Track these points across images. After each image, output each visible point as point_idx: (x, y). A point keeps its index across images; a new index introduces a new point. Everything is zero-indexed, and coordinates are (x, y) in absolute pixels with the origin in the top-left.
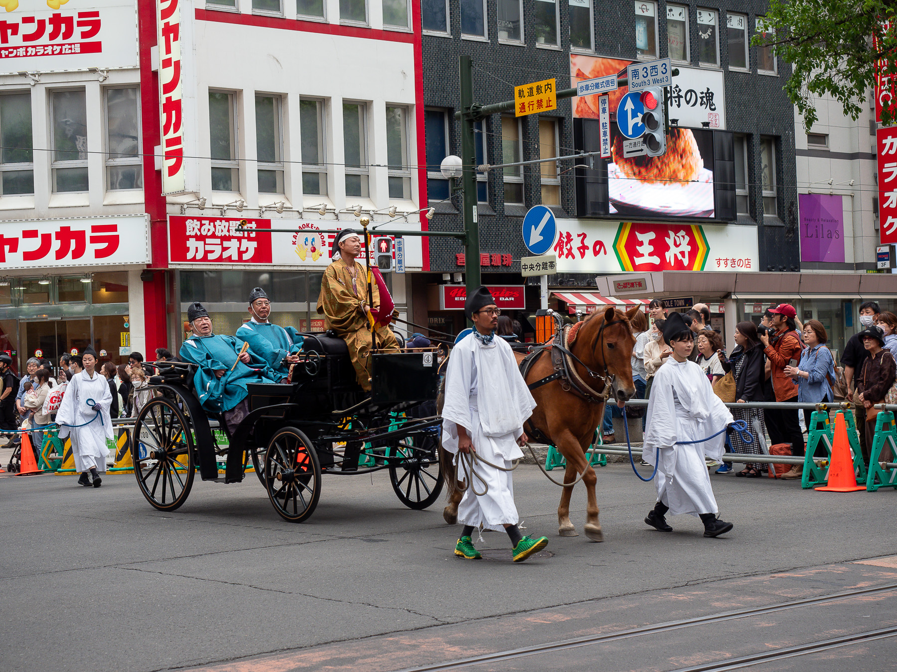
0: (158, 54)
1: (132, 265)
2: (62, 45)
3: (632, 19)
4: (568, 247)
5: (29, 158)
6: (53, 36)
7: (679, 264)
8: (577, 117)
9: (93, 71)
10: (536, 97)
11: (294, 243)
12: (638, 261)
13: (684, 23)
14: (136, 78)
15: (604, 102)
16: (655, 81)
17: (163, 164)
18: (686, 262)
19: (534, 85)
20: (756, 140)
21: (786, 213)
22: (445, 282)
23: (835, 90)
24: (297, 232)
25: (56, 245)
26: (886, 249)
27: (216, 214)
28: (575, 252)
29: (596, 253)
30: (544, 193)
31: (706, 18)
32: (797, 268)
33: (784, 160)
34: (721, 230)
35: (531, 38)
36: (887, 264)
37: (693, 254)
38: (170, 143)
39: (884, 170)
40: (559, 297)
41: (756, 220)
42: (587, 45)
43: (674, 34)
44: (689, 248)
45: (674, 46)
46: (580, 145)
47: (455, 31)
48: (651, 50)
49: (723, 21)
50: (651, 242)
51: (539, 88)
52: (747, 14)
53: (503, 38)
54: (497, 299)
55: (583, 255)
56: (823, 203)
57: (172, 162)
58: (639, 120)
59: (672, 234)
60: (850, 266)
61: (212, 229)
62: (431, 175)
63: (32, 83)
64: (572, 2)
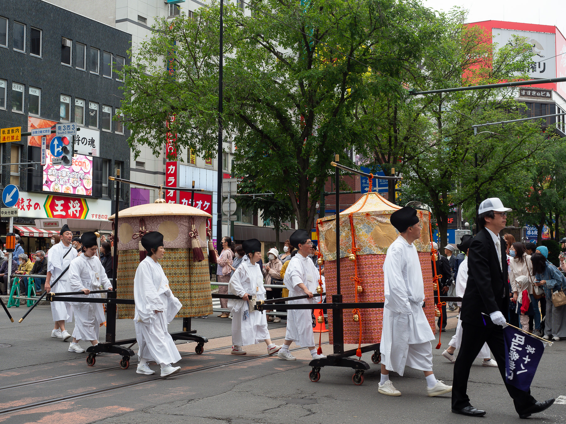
3: (59, 104)
4: (22, 205)
7: (74, 216)
8: (30, 145)
10: (11, 135)
12: (55, 213)
13: (83, 107)
15: (44, 140)
16: (69, 132)
18: (78, 215)
19: (11, 129)
20: (113, 163)
21: (125, 196)
23: (150, 144)
28: (25, 207)
29: (35, 208)
30: (11, 179)
31: (93, 106)
33: (125, 172)
34: (95, 202)
35: (10, 107)
37: (81, 212)
39: (169, 180)
40: (17, 228)
41: (111, 198)
42: (37, 113)
43: (78, 112)
44: (79, 209)
45: (78, 117)
46: (31, 158)
48: (67, 118)
49: (101, 109)
50: (62, 205)
51: (12, 131)
52: (112, 107)
55: (29, 209)
56: (141, 192)
58: (60, 149)
59: (72, 202)
64: (30, 93)
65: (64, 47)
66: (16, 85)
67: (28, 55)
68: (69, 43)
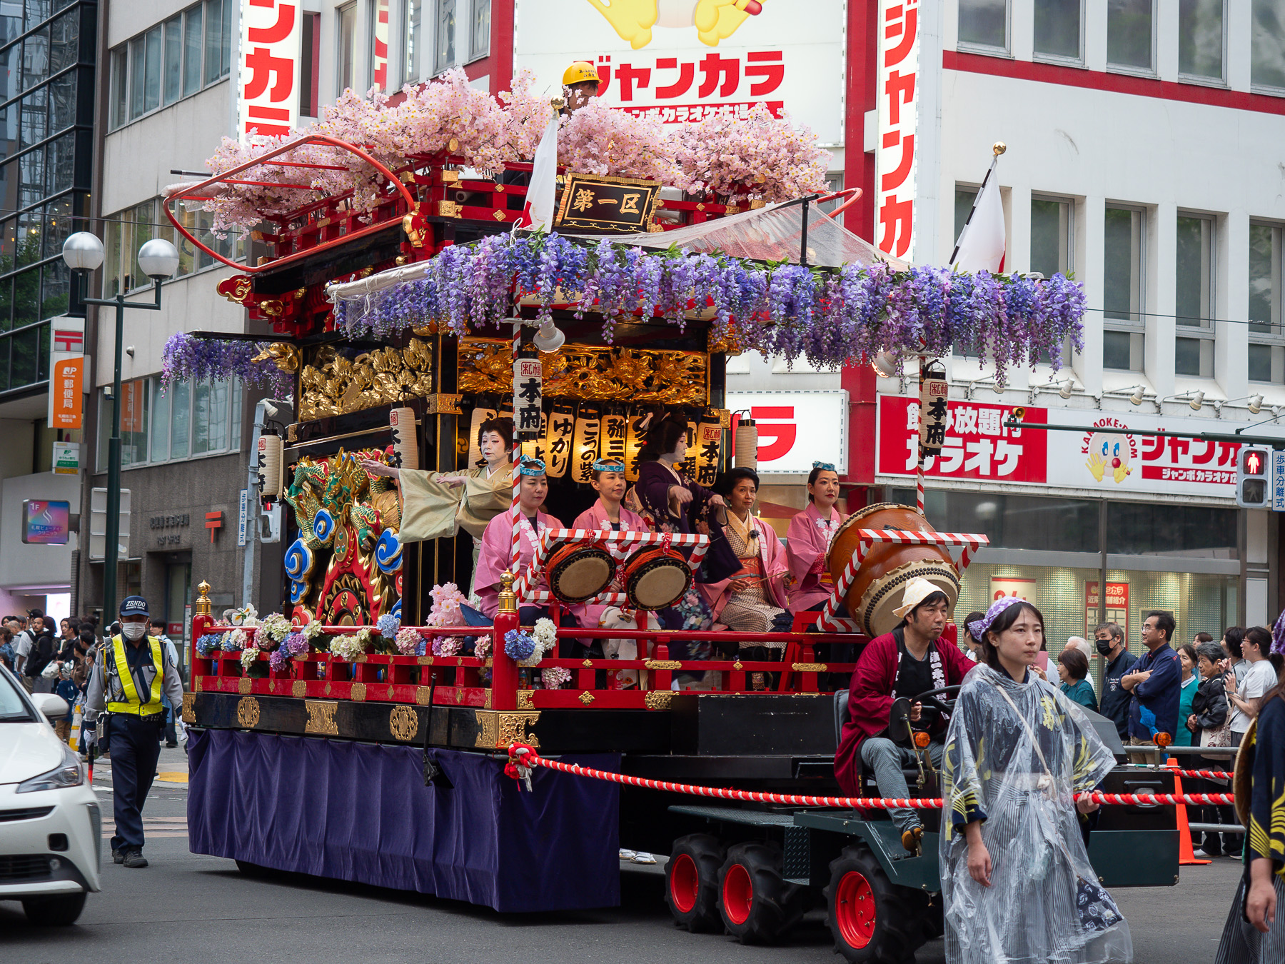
0: (877, 123)
2: (719, 105)
6: (705, 91)
11: (1085, 451)
14: (837, 163)
24: (1090, 431)
27: (958, 395)
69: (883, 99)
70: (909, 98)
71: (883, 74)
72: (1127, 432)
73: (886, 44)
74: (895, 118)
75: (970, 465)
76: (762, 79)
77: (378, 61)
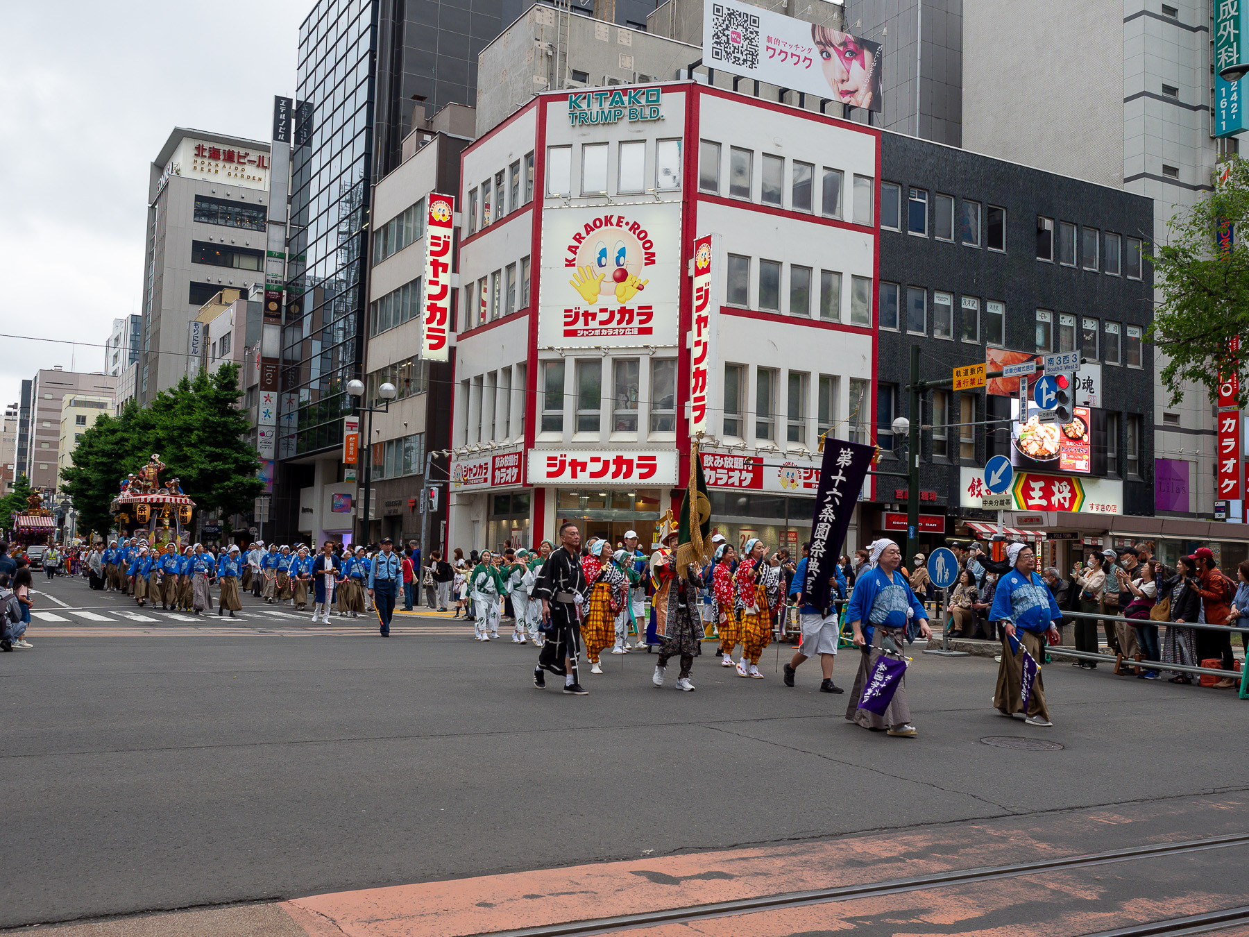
0: (692, 336)
1: (664, 485)
2: (625, 328)
3: (1033, 324)
4: (979, 489)
5: (597, 406)
6: (619, 322)
7: (1061, 506)
8: (990, 394)
9: (646, 347)
10: (970, 377)
11: (779, 476)
12: (1031, 502)
13: (1072, 328)
14: (675, 353)
15: (1024, 382)
16: (1067, 368)
17: (691, 415)
18: (1067, 505)
19: (969, 368)
20: (1124, 417)
21: (1145, 472)
22: (887, 510)
24: (781, 467)
25: (613, 468)
26: (1223, 504)
27: (725, 452)
28: (984, 493)
30: (962, 447)
31: (1090, 325)
32: (1153, 514)
33: (1146, 433)
34: (1095, 482)
35: (958, 335)
36: (1223, 515)
37: (1072, 500)
38: (696, 400)
39: (1223, 444)
40: (970, 526)
41: (1121, 477)
42: (1000, 342)
43: (1064, 335)
44: (1070, 495)
45: (1064, 342)
46: (991, 413)
47: (903, 328)
48: (1046, 346)
49: (1102, 328)
50: (1041, 489)
51: (972, 370)
52: (1121, 323)
53: (937, 335)
54: (924, 524)
56: (1173, 465)
57: (698, 413)
58: (1052, 396)
59: (1056, 483)
60: (1193, 515)
61: (722, 463)
62: (880, 431)
63: (604, 354)
64: (989, 310)
65: (1040, 231)
66: (967, 299)
67: (985, 251)
68: (1048, 225)
69: (695, 327)
70: (705, 326)
71: (695, 316)
72: (797, 468)
73: (696, 303)
74: (699, 335)
75: (730, 481)
76: (644, 317)
77: (483, 309)
